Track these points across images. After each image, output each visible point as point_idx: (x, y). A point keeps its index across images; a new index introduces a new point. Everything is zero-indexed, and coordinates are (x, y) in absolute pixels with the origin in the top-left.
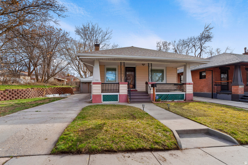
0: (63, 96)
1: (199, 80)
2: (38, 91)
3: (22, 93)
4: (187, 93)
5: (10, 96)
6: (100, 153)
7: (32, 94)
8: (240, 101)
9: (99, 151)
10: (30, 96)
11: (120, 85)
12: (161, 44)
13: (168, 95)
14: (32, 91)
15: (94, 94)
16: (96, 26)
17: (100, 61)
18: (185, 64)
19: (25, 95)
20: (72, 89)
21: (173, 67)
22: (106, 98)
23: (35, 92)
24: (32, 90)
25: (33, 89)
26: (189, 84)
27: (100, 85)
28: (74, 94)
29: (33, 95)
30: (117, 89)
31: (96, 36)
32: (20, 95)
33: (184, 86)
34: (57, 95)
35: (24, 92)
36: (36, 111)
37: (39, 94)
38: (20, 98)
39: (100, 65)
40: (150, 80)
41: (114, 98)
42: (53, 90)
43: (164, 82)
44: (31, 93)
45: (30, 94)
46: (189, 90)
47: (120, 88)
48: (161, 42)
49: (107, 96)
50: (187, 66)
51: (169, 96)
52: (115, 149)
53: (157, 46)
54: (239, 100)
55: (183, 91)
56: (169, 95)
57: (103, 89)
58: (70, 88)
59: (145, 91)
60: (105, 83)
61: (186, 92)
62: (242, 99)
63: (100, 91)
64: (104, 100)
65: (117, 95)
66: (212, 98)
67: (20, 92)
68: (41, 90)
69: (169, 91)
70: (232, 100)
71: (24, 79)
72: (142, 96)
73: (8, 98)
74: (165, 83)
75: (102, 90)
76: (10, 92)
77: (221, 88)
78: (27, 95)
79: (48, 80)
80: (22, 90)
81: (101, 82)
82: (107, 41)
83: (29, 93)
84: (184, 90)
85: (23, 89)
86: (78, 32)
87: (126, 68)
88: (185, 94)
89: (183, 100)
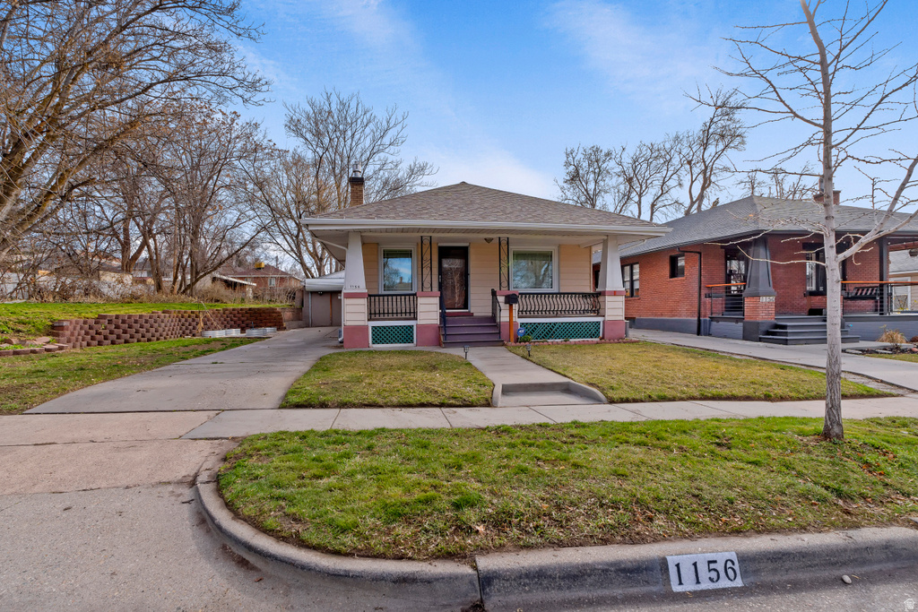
0: (254, 333)
1: (669, 280)
2: (180, 321)
3: (142, 327)
4: (607, 318)
5: (111, 333)
6: (356, 407)
7: (167, 329)
8: (760, 340)
9: (354, 404)
10: (161, 335)
11: (420, 300)
12: (580, 156)
13: (555, 324)
14: (166, 320)
15: (348, 324)
16: (353, 105)
17: (363, 234)
18: (606, 238)
19: (148, 331)
20: (279, 312)
21: (579, 245)
22: (381, 335)
23: (173, 324)
24: (165, 317)
25: (167, 315)
26: (615, 293)
27: (364, 301)
28: (285, 328)
29: (170, 333)
30: (412, 311)
31: (353, 135)
32: (137, 332)
33: (601, 299)
34: (235, 333)
35: (146, 322)
36: (213, 363)
37: (184, 328)
38: (136, 340)
40: (505, 284)
41: (405, 335)
42: (221, 316)
44: (163, 325)
45: (160, 329)
46: (615, 309)
47: (420, 308)
48: (581, 150)
49: (383, 328)
50: (610, 244)
51: (556, 327)
52: (381, 403)
53: (567, 164)
54: (760, 338)
55: (598, 315)
56: (557, 326)
57: (373, 312)
58: (272, 311)
59: (491, 314)
61: (604, 316)
62: (768, 333)
63: (365, 316)
64: (375, 341)
65: (411, 327)
66: (699, 333)
67: (136, 322)
68: (189, 317)
69: (557, 313)
70: (745, 338)
71: (119, 282)
72: (479, 328)
73: (106, 338)
74: (556, 291)
75: (371, 314)
76: (110, 322)
77: (726, 304)
78: (153, 330)
79: (193, 283)
80: (141, 316)
81: (366, 291)
82: (392, 152)
83: (160, 326)
84: (601, 311)
85: (143, 313)
86: (294, 127)
87: (441, 249)
88: (604, 322)
89: (597, 339)
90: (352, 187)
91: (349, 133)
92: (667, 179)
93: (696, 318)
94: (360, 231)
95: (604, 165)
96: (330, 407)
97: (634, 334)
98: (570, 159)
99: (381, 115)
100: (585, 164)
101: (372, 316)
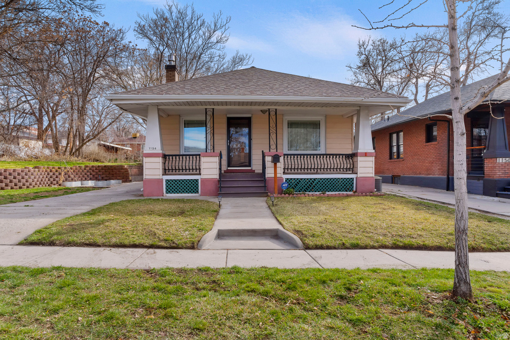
0: (101, 184)
1: (425, 144)
2: (48, 174)
3: (15, 178)
4: (359, 175)
6: (78, 246)
7: (36, 180)
8: (497, 195)
9: (77, 244)
10: (30, 185)
11: (203, 159)
12: (370, 47)
13: (315, 179)
14: (35, 174)
15: (148, 177)
16: (189, 13)
17: (159, 107)
18: (358, 108)
19: (19, 181)
20: (126, 169)
21: (342, 116)
22: (173, 186)
23: (41, 177)
24: (34, 171)
25: (37, 170)
26: (366, 155)
27: (160, 160)
28: (131, 181)
29: (38, 183)
30: (198, 168)
31: (190, 36)
32: (11, 182)
33: (355, 159)
34: (90, 183)
35: (19, 174)
36: (25, 206)
37: (52, 179)
38: (10, 188)
39: (160, 117)
40: (273, 147)
41: (191, 186)
42: (83, 171)
43: (322, 150)
44: (32, 177)
45: (30, 180)
46: (366, 168)
47: (203, 166)
48: (371, 42)
49: (174, 181)
50: (362, 114)
51: (315, 182)
52: (100, 244)
53: (360, 54)
54: (497, 194)
55: (353, 173)
56: (317, 181)
57: (167, 168)
58: (121, 167)
59: (261, 171)
60: (181, 153)
61: (357, 173)
62: (505, 189)
63: (161, 172)
64: (168, 191)
65: (197, 180)
66: (447, 189)
67: (10, 174)
68: (56, 171)
69: (316, 170)
71: (26, 146)
72: (251, 182)
74: (323, 152)
75: (165, 169)
77: (472, 164)
78: (24, 181)
79: (81, 147)
80: (14, 171)
81: (161, 152)
82: (218, 48)
83: (30, 178)
84: (355, 169)
85: (16, 168)
87: (229, 119)
88: (356, 178)
89: (351, 193)
90: (167, 72)
91: (187, 35)
92: (438, 64)
93: (446, 177)
94: (157, 105)
95: (390, 54)
96: (57, 245)
97: (386, 188)
98: (362, 49)
99: (209, 20)
100: (374, 54)
101: (165, 171)
